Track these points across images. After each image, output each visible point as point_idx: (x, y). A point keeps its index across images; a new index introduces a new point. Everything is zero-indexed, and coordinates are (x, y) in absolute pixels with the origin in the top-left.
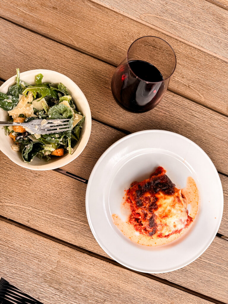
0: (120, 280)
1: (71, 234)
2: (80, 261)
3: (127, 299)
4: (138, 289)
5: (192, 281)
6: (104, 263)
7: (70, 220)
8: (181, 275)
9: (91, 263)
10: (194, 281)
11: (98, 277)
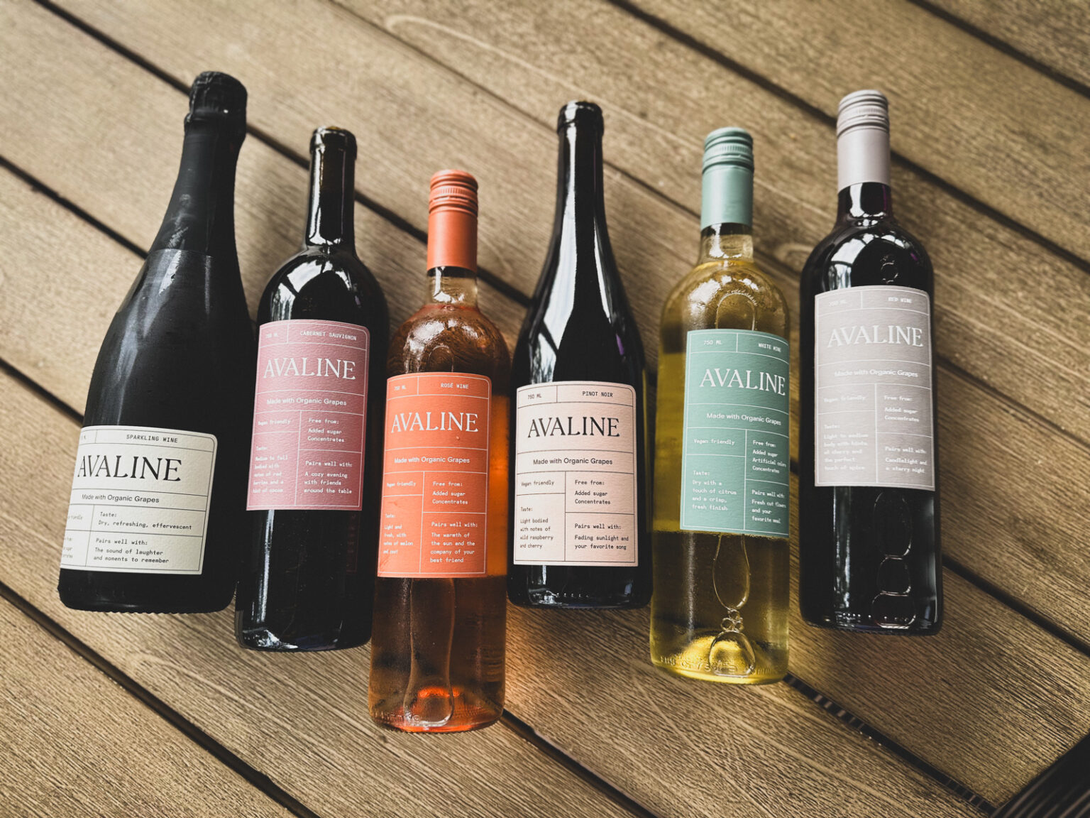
0: (134, 742)
1: (38, 580)
2: (43, 661)
3: (140, 801)
4: (177, 781)
5: (342, 800)
6: (106, 682)
7: (46, 540)
8: (311, 775)
9: (71, 674)
10: (347, 803)
11: (77, 718)
